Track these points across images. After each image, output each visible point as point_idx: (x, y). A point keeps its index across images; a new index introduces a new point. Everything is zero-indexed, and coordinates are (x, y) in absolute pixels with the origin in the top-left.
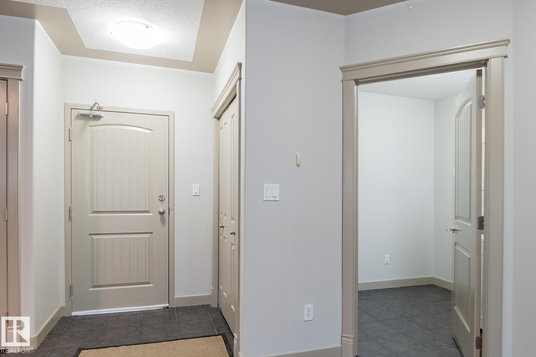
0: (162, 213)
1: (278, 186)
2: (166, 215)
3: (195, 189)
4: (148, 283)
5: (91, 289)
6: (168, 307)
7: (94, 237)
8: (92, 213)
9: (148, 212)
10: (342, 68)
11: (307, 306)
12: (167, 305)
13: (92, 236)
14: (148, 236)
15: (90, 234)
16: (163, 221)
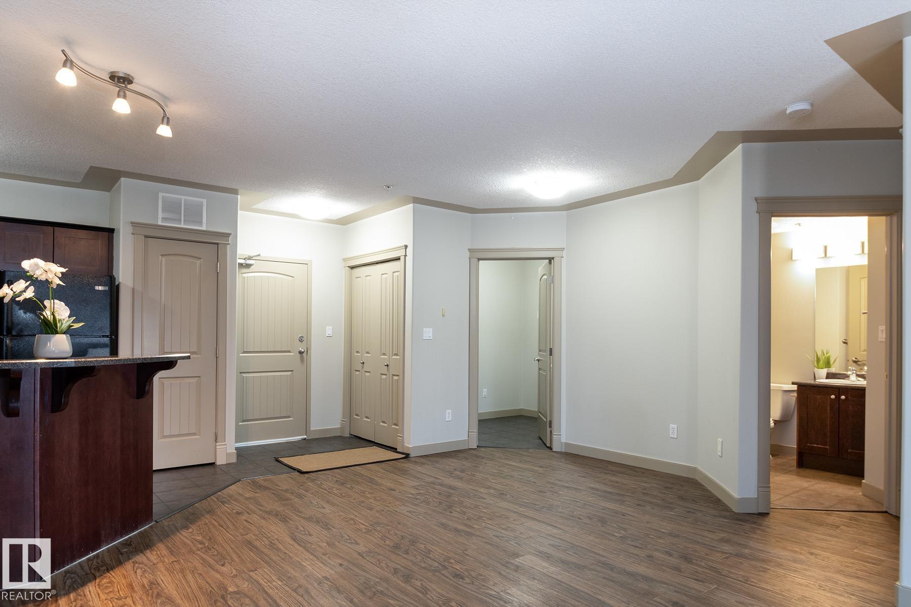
0: (301, 353)
1: (431, 329)
2: (305, 354)
3: (329, 331)
4: (289, 417)
5: (240, 423)
6: (305, 439)
7: (244, 375)
8: (242, 353)
9: (289, 352)
10: (469, 250)
11: (447, 411)
12: (305, 437)
13: (242, 374)
14: (289, 373)
15: (241, 373)
16: (302, 360)
